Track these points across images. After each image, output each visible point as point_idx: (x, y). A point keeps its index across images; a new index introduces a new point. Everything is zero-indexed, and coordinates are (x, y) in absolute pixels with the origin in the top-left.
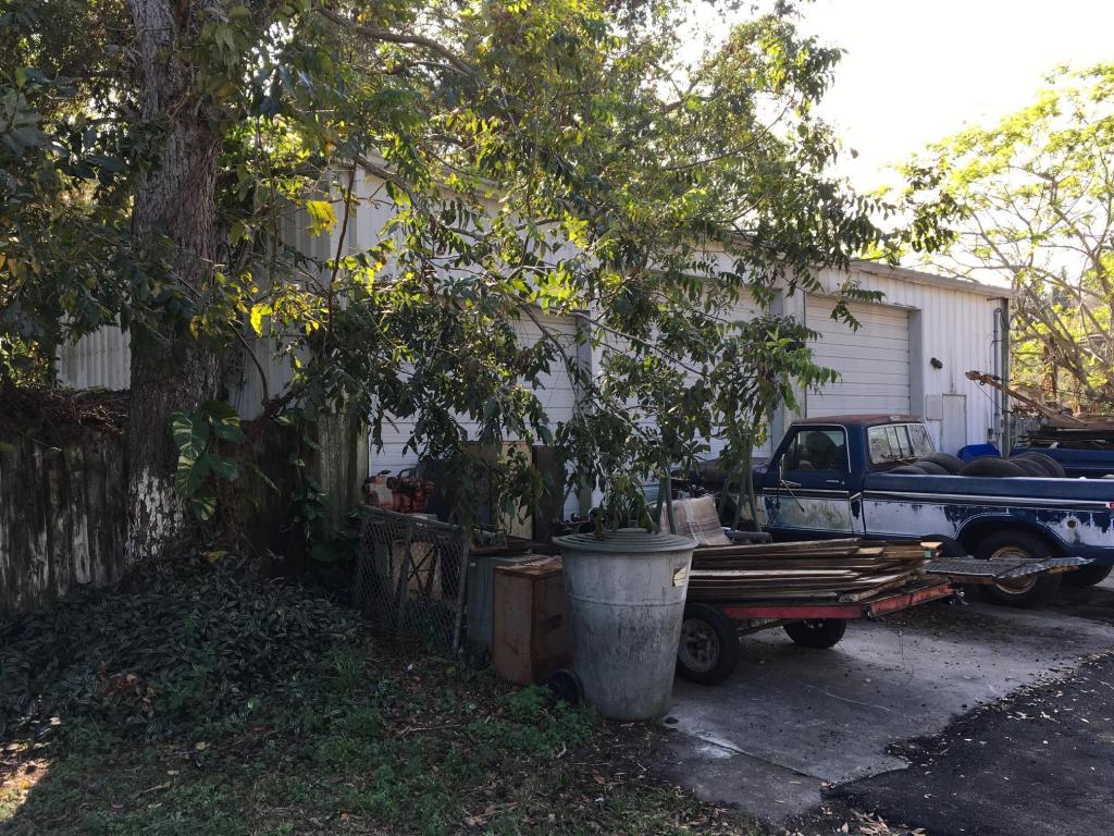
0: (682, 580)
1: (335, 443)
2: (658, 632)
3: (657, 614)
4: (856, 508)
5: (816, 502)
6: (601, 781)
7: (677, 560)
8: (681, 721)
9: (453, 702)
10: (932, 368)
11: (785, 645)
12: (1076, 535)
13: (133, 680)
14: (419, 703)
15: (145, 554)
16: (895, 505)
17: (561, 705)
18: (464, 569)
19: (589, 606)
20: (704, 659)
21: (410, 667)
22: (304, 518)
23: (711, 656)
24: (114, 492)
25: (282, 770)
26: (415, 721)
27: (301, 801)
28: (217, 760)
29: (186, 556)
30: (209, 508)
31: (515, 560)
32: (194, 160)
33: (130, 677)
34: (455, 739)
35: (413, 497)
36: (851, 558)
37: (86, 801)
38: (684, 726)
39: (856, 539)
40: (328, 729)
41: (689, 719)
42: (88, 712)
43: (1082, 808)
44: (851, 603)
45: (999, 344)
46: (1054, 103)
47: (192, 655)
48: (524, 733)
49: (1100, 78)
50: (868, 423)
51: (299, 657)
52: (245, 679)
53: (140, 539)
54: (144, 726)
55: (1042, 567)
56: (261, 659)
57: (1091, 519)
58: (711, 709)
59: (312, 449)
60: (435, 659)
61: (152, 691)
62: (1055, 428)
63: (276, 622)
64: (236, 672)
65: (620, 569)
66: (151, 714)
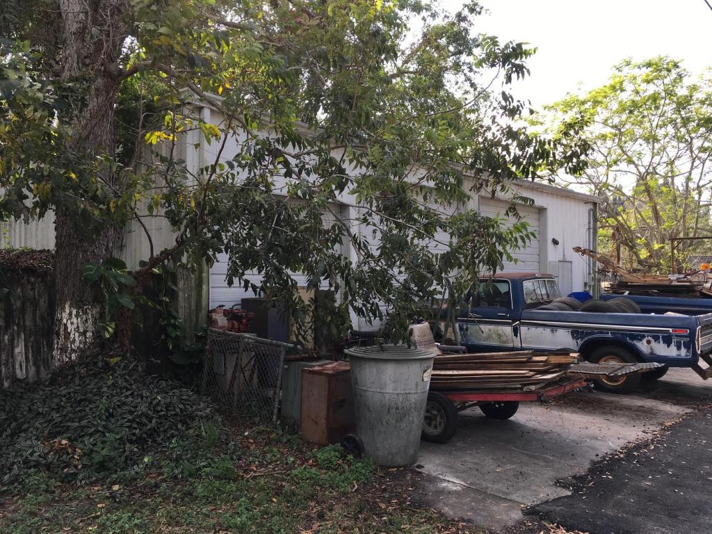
0: (427, 377)
1: (188, 286)
2: (413, 410)
3: (413, 398)
4: (516, 331)
5: (492, 327)
6: (383, 506)
7: (425, 365)
8: (426, 466)
9: (278, 456)
10: (552, 244)
11: (481, 418)
12: (651, 349)
13: (66, 444)
14: (257, 457)
15: (67, 360)
16: (540, 330)
17: (350, 457)
18: (281, 370)
19: (369, 393)
20: (436, 427)
21: (246, 434)
22: (168, 336)
23: (440, 425)
24: (42, 318)
25: (174, 502)
26: (255, 469)
27: (190, 523)
28: (128, 496)
29: (95, 360)
30: (110, 330)
31: (314, 364)
32: (101, 99)
33: (64, 442)
34: (284, 480)
35: (240, 322)
36: (527, 363)
37: (45, 526)
38: (428, 470)
39: (531, 351)
40: (200, 475)
41: (432, 465)
42: (37, 465)
43: (681, 518)
44: (531, 392)
45: (592, 230)
46: (621, 83)
47: (105, 427)
48: (330, 476)
49: (650, 69)
50: (523, 279)
51: (174, 427)
52: (140, 441)
53: (63, 350)
54: (75, 475)
55: (634, 369)
56: (150, 430)
57: (661, 339)
58: (443, 459)
59: (173, 290)
60: (262, 428)
61: (80, 451)
62: (627, 283)
63: (158, 404)
64: (134, 438)
65: (390, 371)
66: (80, 467)
